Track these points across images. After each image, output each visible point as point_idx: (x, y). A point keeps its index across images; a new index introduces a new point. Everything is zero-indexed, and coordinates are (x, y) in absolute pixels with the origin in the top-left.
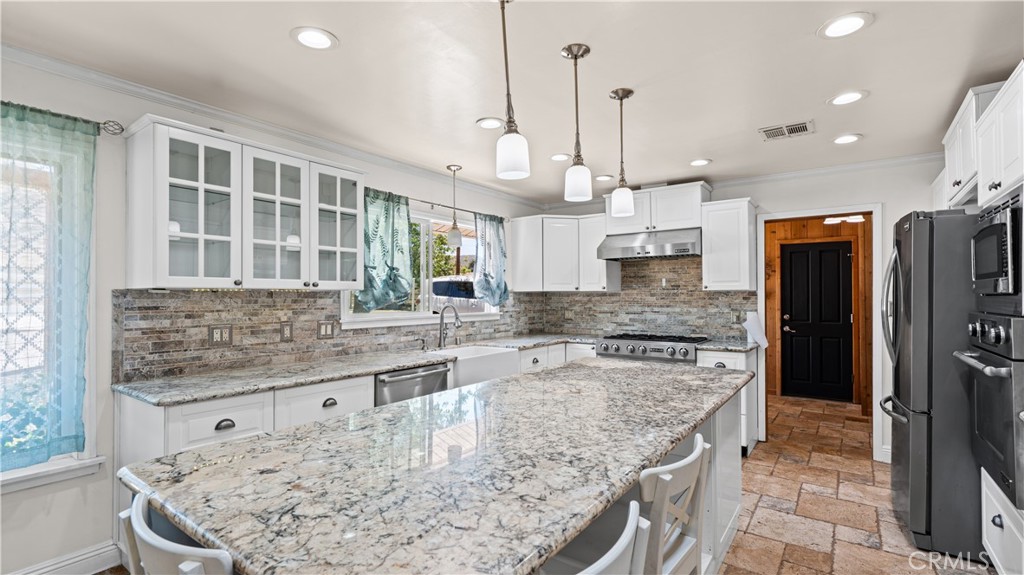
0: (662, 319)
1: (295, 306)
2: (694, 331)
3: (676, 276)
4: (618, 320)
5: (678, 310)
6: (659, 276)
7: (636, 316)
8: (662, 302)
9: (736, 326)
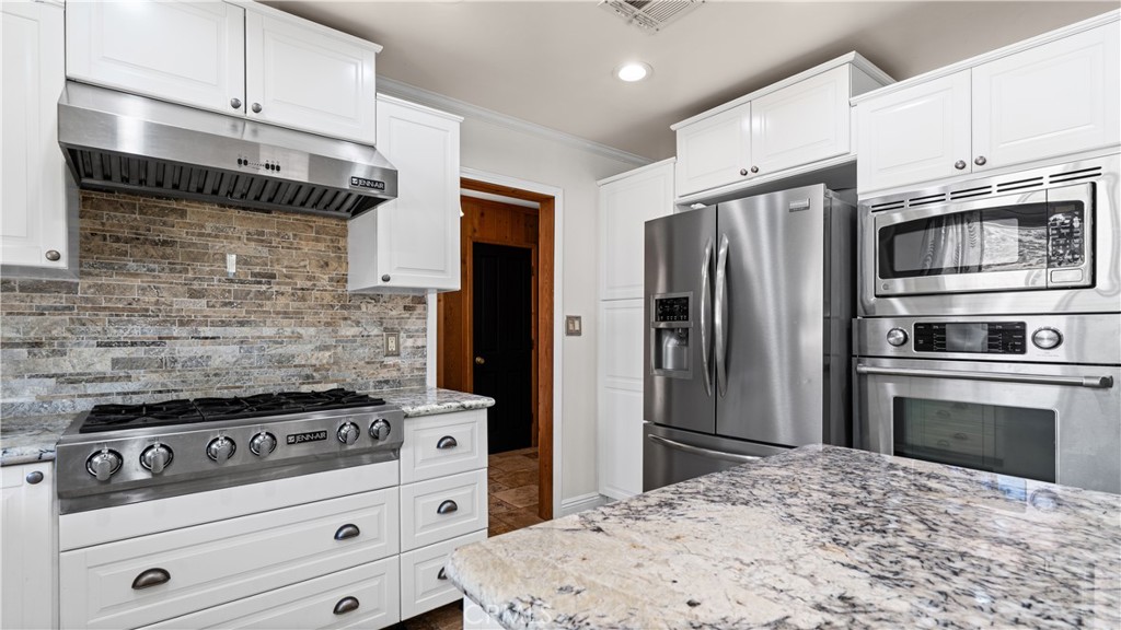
0: (224, 355)
2: (308, 379)
3: (265, 252)
4: (66, 366)
5: (268, 331)
6: (217, 245)
7: (139, 353)
8: (224, 313)
9: (390, 361)
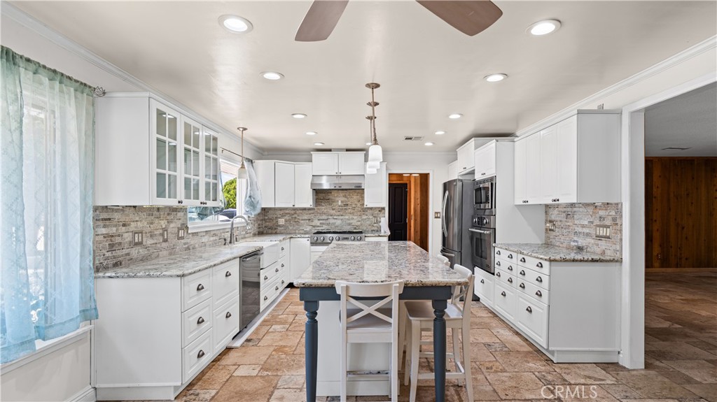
0: (338, 222)
1: (168, 217)
2: (355, 228)
3: (346, 199)
4: (313, 224)
5: (347, 217)
6: (337, 199)
7: (324, 222)
8: (338, 213)
9: (375, 225)
